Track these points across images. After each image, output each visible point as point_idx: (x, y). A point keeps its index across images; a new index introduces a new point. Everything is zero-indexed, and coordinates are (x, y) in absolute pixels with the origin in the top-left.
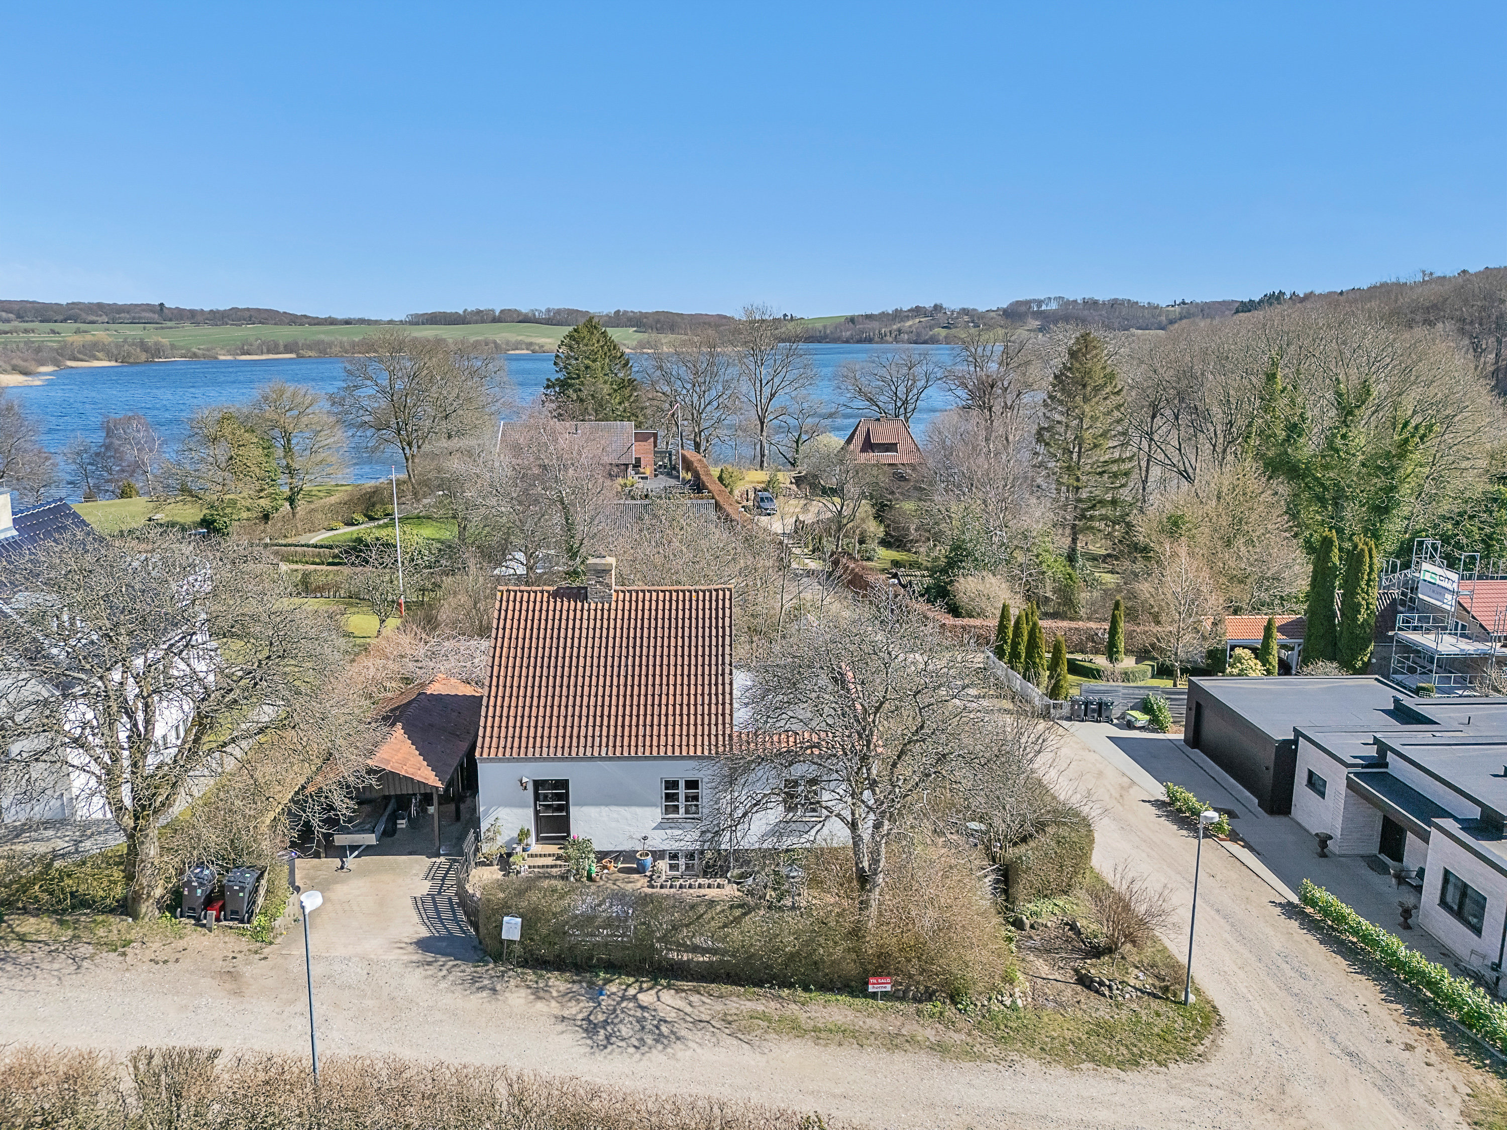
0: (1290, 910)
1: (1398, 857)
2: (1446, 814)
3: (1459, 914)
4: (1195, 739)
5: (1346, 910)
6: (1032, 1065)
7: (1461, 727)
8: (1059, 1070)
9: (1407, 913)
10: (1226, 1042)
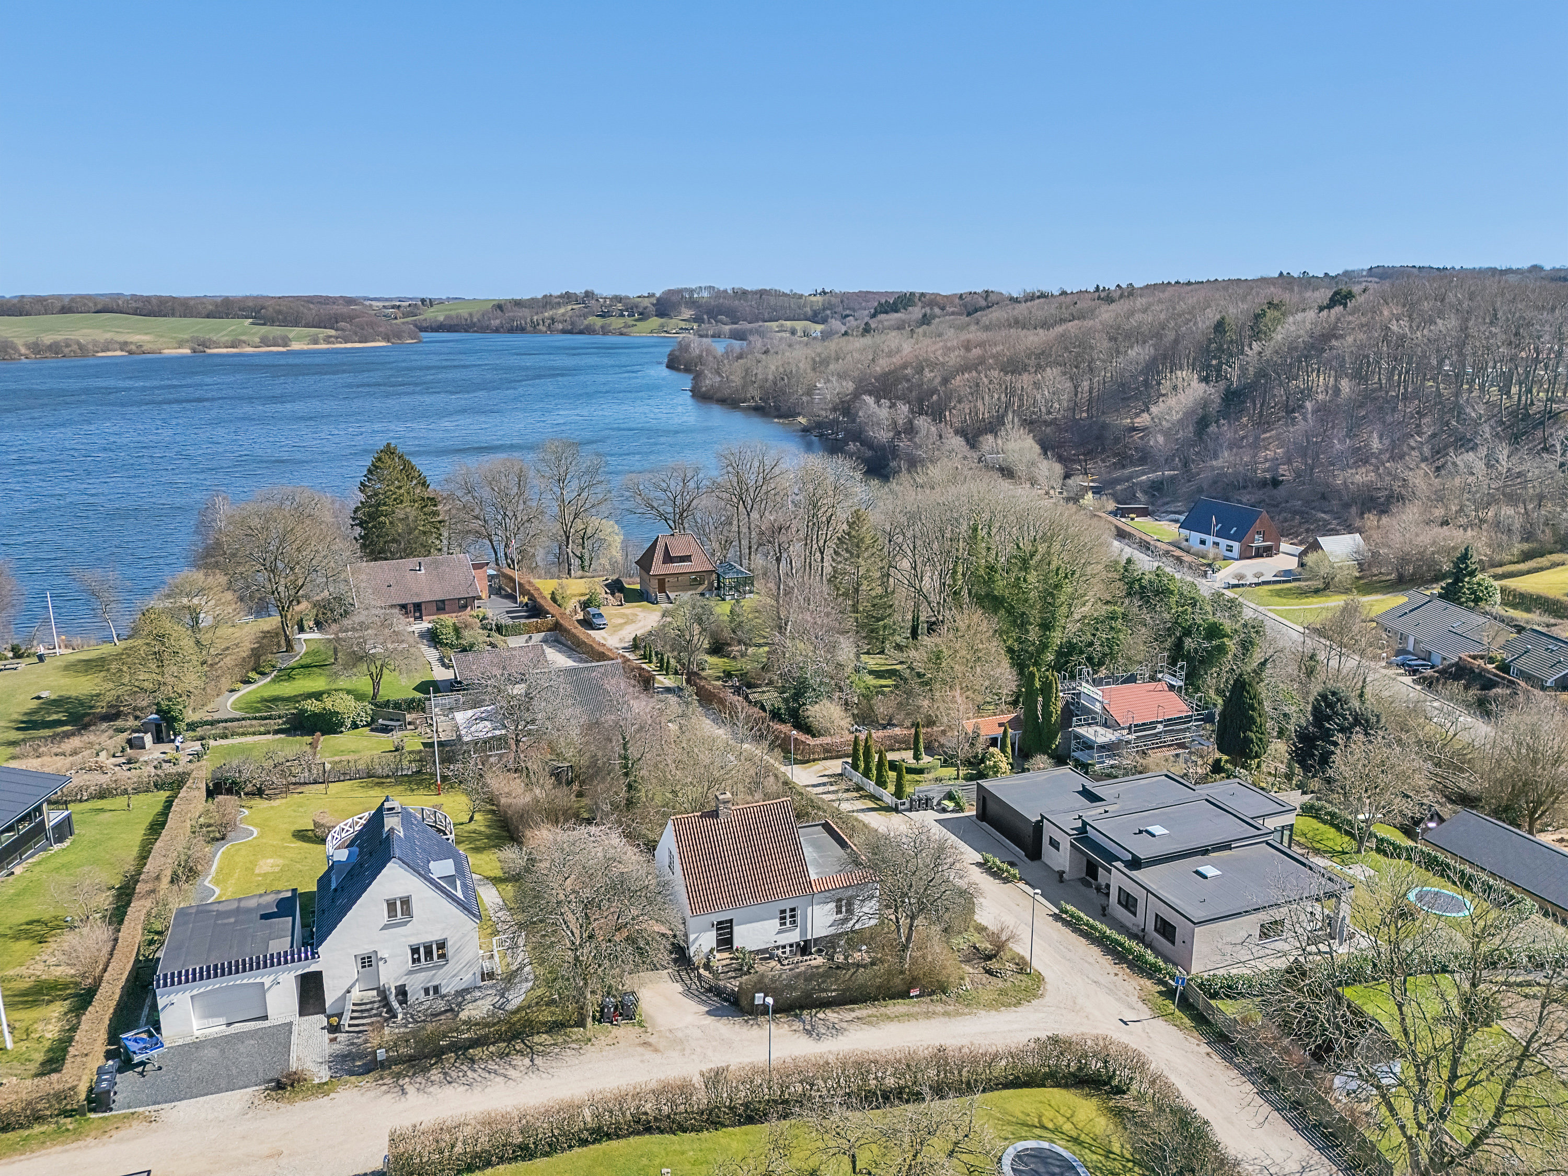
0: (1057, 917)
1: (1096, 879)
2: (1118, 859)
3: (1126, 907)
4: (983, 815)
5: (1082, 915)
6: (983, 1012)
7: (1116, 800)
8: (993, 1013)
9: (1104, 909)
10: (1048, 987)
